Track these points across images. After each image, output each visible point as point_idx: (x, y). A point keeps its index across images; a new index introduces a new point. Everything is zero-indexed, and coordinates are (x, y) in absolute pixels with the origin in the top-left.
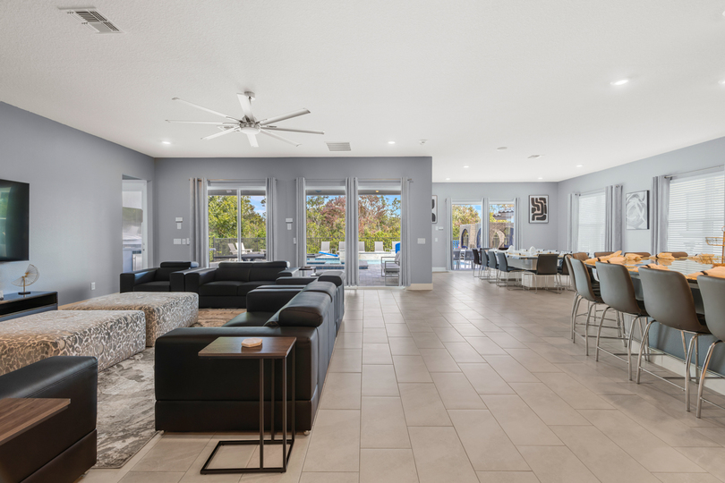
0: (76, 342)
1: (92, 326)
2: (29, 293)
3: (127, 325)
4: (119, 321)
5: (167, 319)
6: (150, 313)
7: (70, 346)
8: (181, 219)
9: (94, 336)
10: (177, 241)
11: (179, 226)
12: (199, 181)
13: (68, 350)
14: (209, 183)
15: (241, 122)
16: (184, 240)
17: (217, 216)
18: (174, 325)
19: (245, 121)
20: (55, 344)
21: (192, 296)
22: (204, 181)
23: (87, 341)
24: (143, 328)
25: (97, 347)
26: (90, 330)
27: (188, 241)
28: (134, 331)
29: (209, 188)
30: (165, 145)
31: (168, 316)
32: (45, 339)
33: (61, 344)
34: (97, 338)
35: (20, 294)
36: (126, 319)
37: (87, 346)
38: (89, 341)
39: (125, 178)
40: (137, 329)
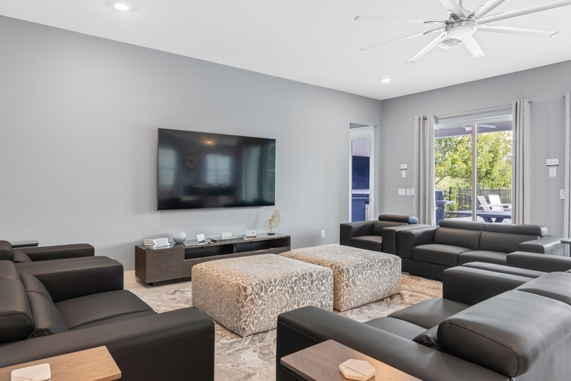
0: (261, 291)
1: (279, 277)
2: (274, 234)
3: (312, 282)
4: (303, 277)
5: (358, 283)
6: (338, 273)
7: (257, 294)
8: (405, 166)
9: (278, 288)
10: (401, 192)
11: (404, 174)
12: (425, 119)
13: (255, 297)
14: (437, 120)
15: (447, 23)
16: (408, 190)
17: (465, 162)
18: (367, 292)
19: (453, 20)
20: (245, 289)
21: (393, 260)
22: (431, 120)
23: (271, 291)
24: (330, 289)
25: (281, 299)
26: (275, 281)
27: (413, 191)
28: (319, 290)
29: (436, 127)
30: (386, 84)
31: (359, 279)
32: (240, 282)
33: (249, 290)
34: (281, 290)
35: (269, 234)
36: (311, 275)
37: (272, 297)
38: (274, 292)
39: (353, 126)
40: (323, 288)
